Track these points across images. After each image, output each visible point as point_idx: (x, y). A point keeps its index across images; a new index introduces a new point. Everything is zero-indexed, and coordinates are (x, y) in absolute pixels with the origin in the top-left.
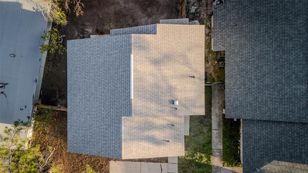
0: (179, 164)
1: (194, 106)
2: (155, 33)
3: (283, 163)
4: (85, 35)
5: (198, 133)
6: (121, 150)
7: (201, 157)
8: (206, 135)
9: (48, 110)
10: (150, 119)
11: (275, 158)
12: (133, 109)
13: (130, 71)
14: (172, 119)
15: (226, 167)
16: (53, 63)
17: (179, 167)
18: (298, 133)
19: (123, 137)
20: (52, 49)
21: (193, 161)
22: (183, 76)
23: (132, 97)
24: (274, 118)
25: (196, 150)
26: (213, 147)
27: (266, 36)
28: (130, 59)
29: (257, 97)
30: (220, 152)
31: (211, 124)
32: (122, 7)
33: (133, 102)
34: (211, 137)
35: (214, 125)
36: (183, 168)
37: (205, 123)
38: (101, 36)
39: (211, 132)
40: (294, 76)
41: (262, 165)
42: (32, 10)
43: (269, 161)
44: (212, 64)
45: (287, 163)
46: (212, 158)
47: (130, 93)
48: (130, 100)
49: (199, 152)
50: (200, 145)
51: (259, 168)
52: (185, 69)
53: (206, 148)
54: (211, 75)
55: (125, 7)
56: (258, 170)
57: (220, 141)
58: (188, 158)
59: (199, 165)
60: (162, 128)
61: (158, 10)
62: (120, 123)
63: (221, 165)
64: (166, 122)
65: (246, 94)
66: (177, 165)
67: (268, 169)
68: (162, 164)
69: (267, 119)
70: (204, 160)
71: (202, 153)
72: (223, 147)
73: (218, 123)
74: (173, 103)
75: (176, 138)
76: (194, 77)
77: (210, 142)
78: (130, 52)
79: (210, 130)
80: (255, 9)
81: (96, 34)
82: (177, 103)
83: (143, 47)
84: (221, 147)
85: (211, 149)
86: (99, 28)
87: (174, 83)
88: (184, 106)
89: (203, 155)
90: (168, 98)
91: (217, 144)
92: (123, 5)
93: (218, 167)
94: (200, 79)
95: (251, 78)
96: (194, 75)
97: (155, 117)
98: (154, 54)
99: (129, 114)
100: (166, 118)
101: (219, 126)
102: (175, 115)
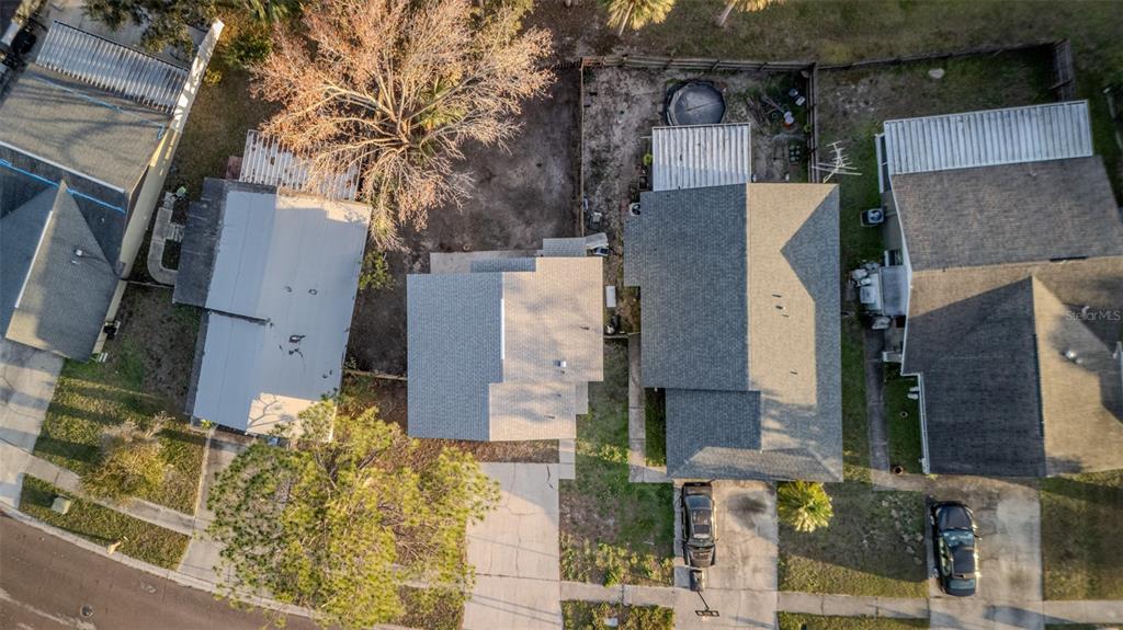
0: (576, 464)
1: (588, 368)
2: (534, 270)
3: (719, 450)
4: (421, 253)
5: (608, 413)
6: (488, 428)
7: (612, 453)
8: (619, 417)
9: (367, 377)
10: (528, 387)
11: (708, 443)
12: (504, 372)
13: (499, 321)
14: (558, 386)
15: (652, 468)
16: (367, 299)
17: (577, 469)
18: (735, 406)
19: (491, 412)
20: (379, 284)
21: (599, 458)
22: (572, 327)
23: (503, 357)
24: (703, 386)
25: (603, 441)
26: (631, 436)
27: (694, 268)
28: (500, 305)
29: (684, 356)
30: (641, 444)
31: (627, 399)
32: (484, 208)
33: (504, 363)
34: (628, 419)
35: (633, 401)
36: (583, 470)
37: (618, 397)
38: (448, 254)
39: (628, 411)
40: (727, 326)
41: (692, 454)
42: (342, 219)
43: (701, 449)
44: (628, 303)
45: (724, 450)
46: (629, 453)
47: (500, 350)
48: (500, 361)
49: (609, 443)
50: (610, 432)
51: (687, 458)
52: (575, 318)
53: (619, 438)
54: (627, 320)
55: (487, 208)
56: (687, 463)
57: (642, 427)
58: (591, 455)
59: (609, 466)
60: (543, 398)
61: (542, 214)
62: (486, 391)
63: (644, 465)
64: (549, 391)
65: (669, 351)
66: (574, 466)
67: (700, 460)
68: (550, 465)
69: (696, 387)
70: (617, 457)
71: (615, 445)
72: (647, 436)
73: (639, 396)
74: (559, 365)
75: (564, 413)
76: (587, 329)
77: (626, 428)
78: (500, 296)
79: (626, 409)
80: (680, 229)
81: (440, 251)
82: (564, 364)
83: (517, 289)
84: (643, 435)
85: (627, 439)
86: (445, 241)
87: (559, 336)
88: (574, 368)
89: (615, 449)
90: (552, 358)
91: (638, 431)
92: (485, 204)
93: (638, 467)
94: (596, 330)
95: (675, 328)
96: (588, 325)
97: (535, 383)
98: (532, 298)
99: (499, 379)
100: (551, 384)
101: (640, 401)
102: (562, 381)
